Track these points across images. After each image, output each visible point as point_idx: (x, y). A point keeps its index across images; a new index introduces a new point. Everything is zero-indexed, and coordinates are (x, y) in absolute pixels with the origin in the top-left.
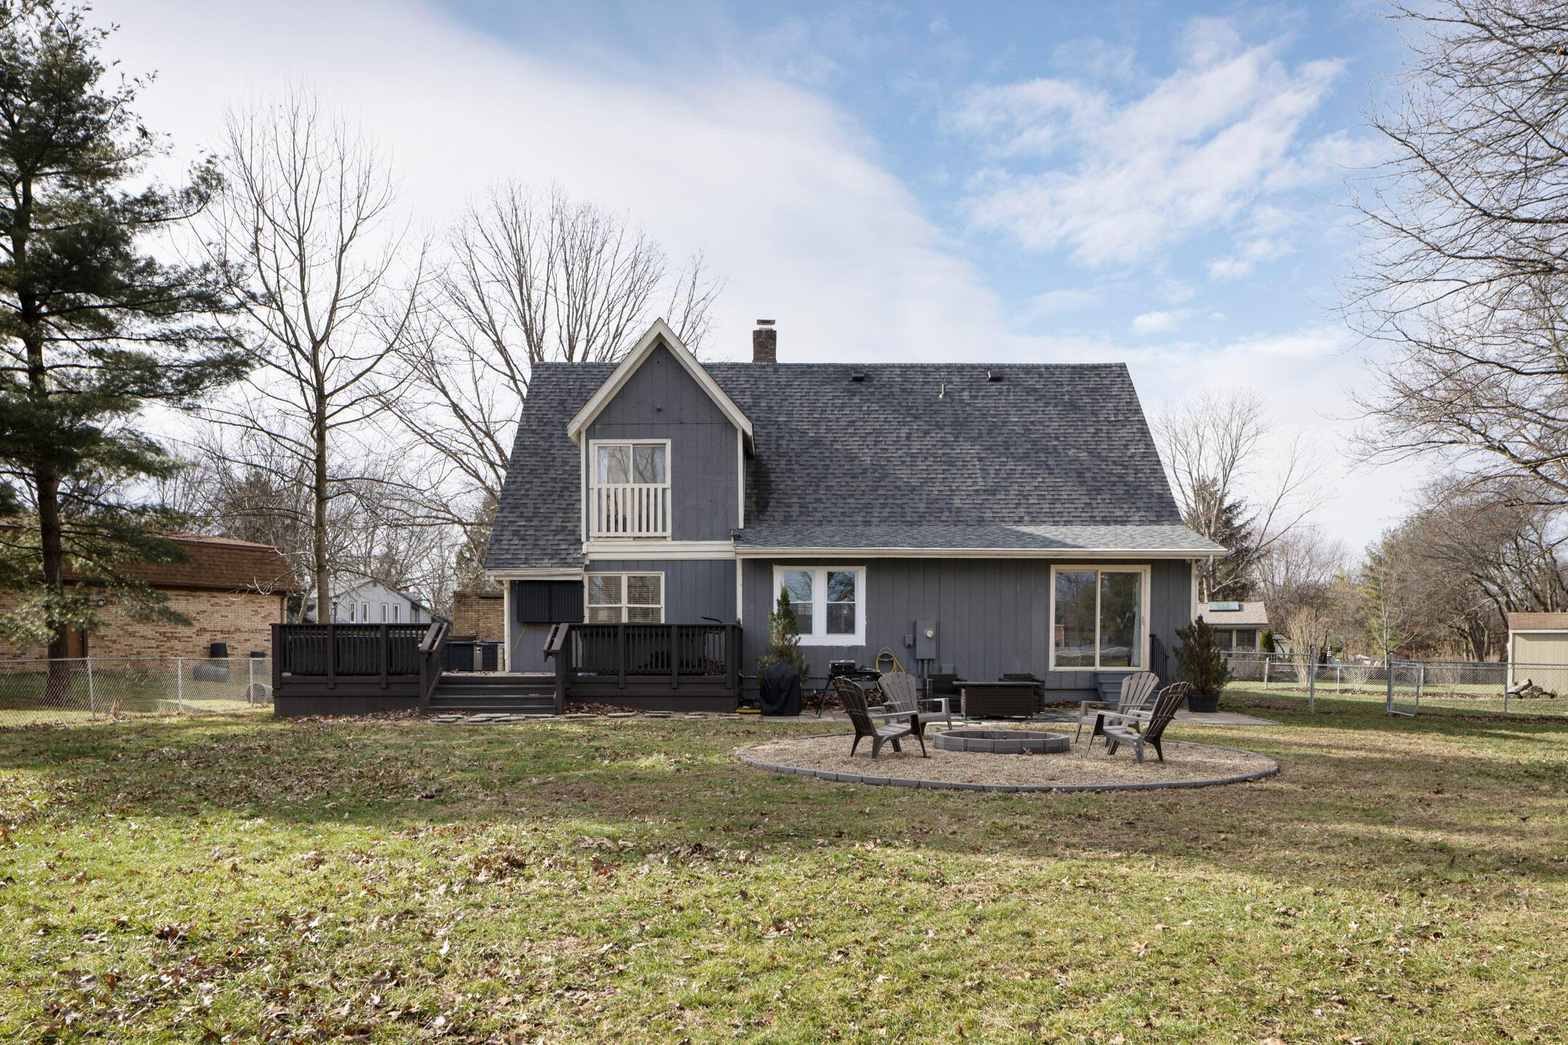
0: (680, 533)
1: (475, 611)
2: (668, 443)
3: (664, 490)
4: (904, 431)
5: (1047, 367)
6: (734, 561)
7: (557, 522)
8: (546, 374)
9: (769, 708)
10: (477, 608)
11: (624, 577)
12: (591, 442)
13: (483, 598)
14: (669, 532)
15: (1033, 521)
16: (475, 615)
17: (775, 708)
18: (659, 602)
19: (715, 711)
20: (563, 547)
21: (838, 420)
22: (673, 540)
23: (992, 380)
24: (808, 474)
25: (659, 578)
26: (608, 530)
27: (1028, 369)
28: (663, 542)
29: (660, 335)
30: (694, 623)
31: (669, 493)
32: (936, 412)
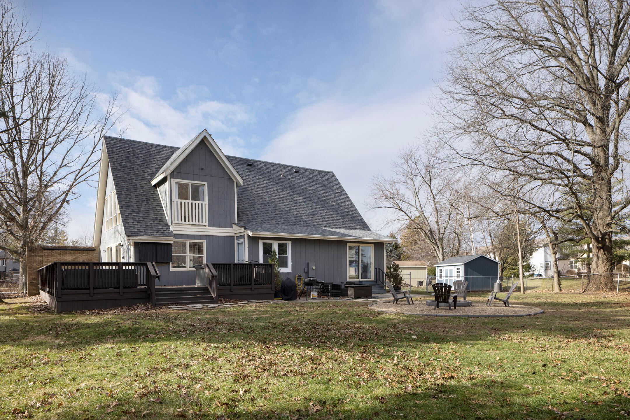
0: (212, 224)
1: (40, 256)
2: (206, 184)
3: (205, 204)
4: (275, 188)
5: (311, 170)
6: (234, 237)
7: (152, 216)
8: (112, 142)
9: (286, 297)
10: (41, 254)
11: (188, 242)
12: (172, 180)
13: (45, 249)
14: (207, 223)
15: (330, 227)
16: (40, 258)
17: (289, 297)
18: (203, 254)
19: (266, 299)
20: (160, 227)
21: (249, 181)
22: (209, 226)
23: (296, 172)
24: (248, 202)
25: (202, 243)
26: (181, 221)
27: (306, 170)
28: (204, 227)
29: (205, 137)
30: (218, 263)
31: (207, 206)
32: (282, 182)
